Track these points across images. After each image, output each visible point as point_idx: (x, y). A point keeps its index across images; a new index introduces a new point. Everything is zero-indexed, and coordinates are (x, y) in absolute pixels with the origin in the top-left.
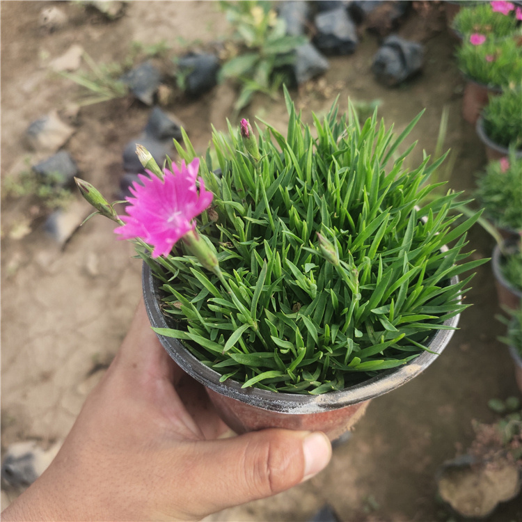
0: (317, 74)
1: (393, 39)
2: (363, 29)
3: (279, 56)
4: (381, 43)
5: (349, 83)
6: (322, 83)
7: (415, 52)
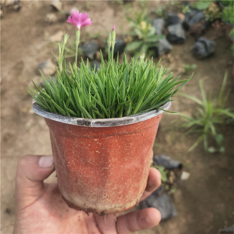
0: (167, 51)
1: (202, 39)
2: (188, 33)
3: (152, 43)
4: (196, 40)
5: (181, 56)
6: (169, 56)
7: (212, 45)
